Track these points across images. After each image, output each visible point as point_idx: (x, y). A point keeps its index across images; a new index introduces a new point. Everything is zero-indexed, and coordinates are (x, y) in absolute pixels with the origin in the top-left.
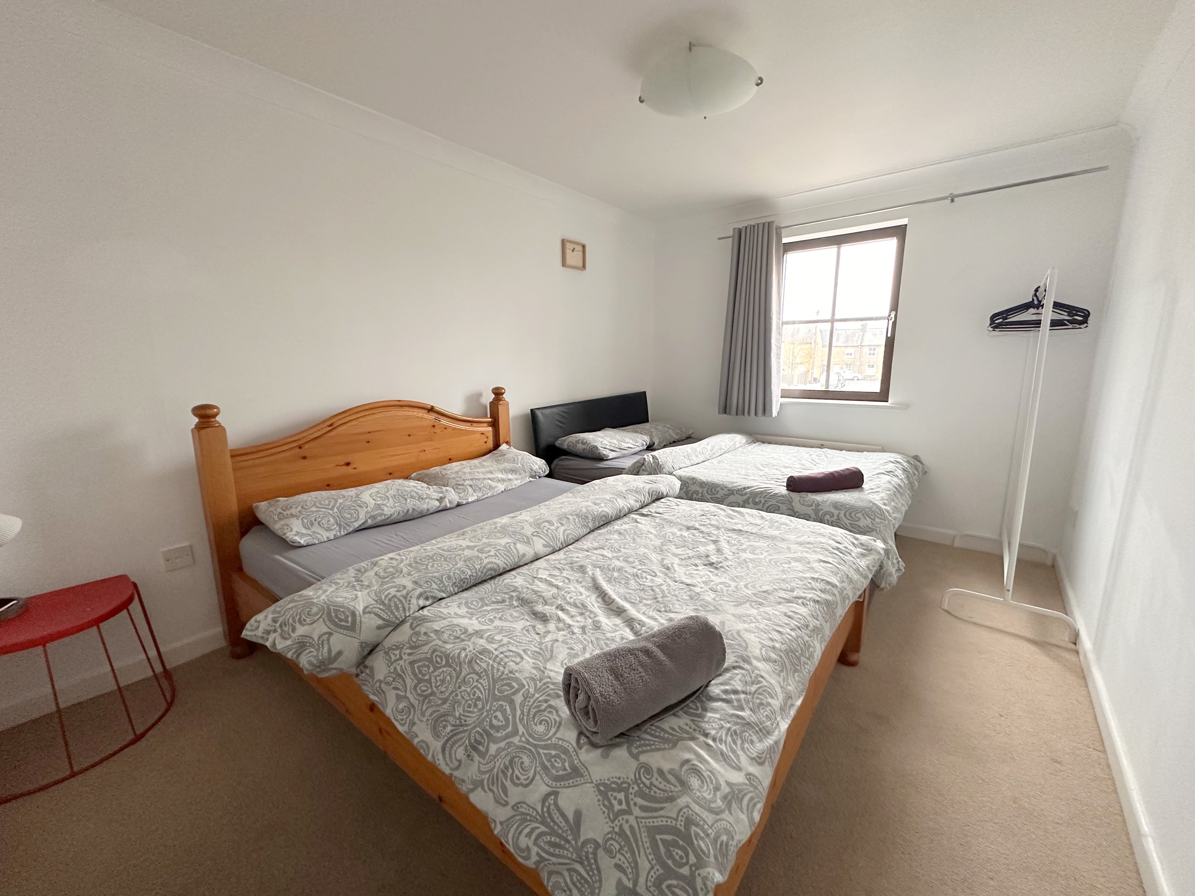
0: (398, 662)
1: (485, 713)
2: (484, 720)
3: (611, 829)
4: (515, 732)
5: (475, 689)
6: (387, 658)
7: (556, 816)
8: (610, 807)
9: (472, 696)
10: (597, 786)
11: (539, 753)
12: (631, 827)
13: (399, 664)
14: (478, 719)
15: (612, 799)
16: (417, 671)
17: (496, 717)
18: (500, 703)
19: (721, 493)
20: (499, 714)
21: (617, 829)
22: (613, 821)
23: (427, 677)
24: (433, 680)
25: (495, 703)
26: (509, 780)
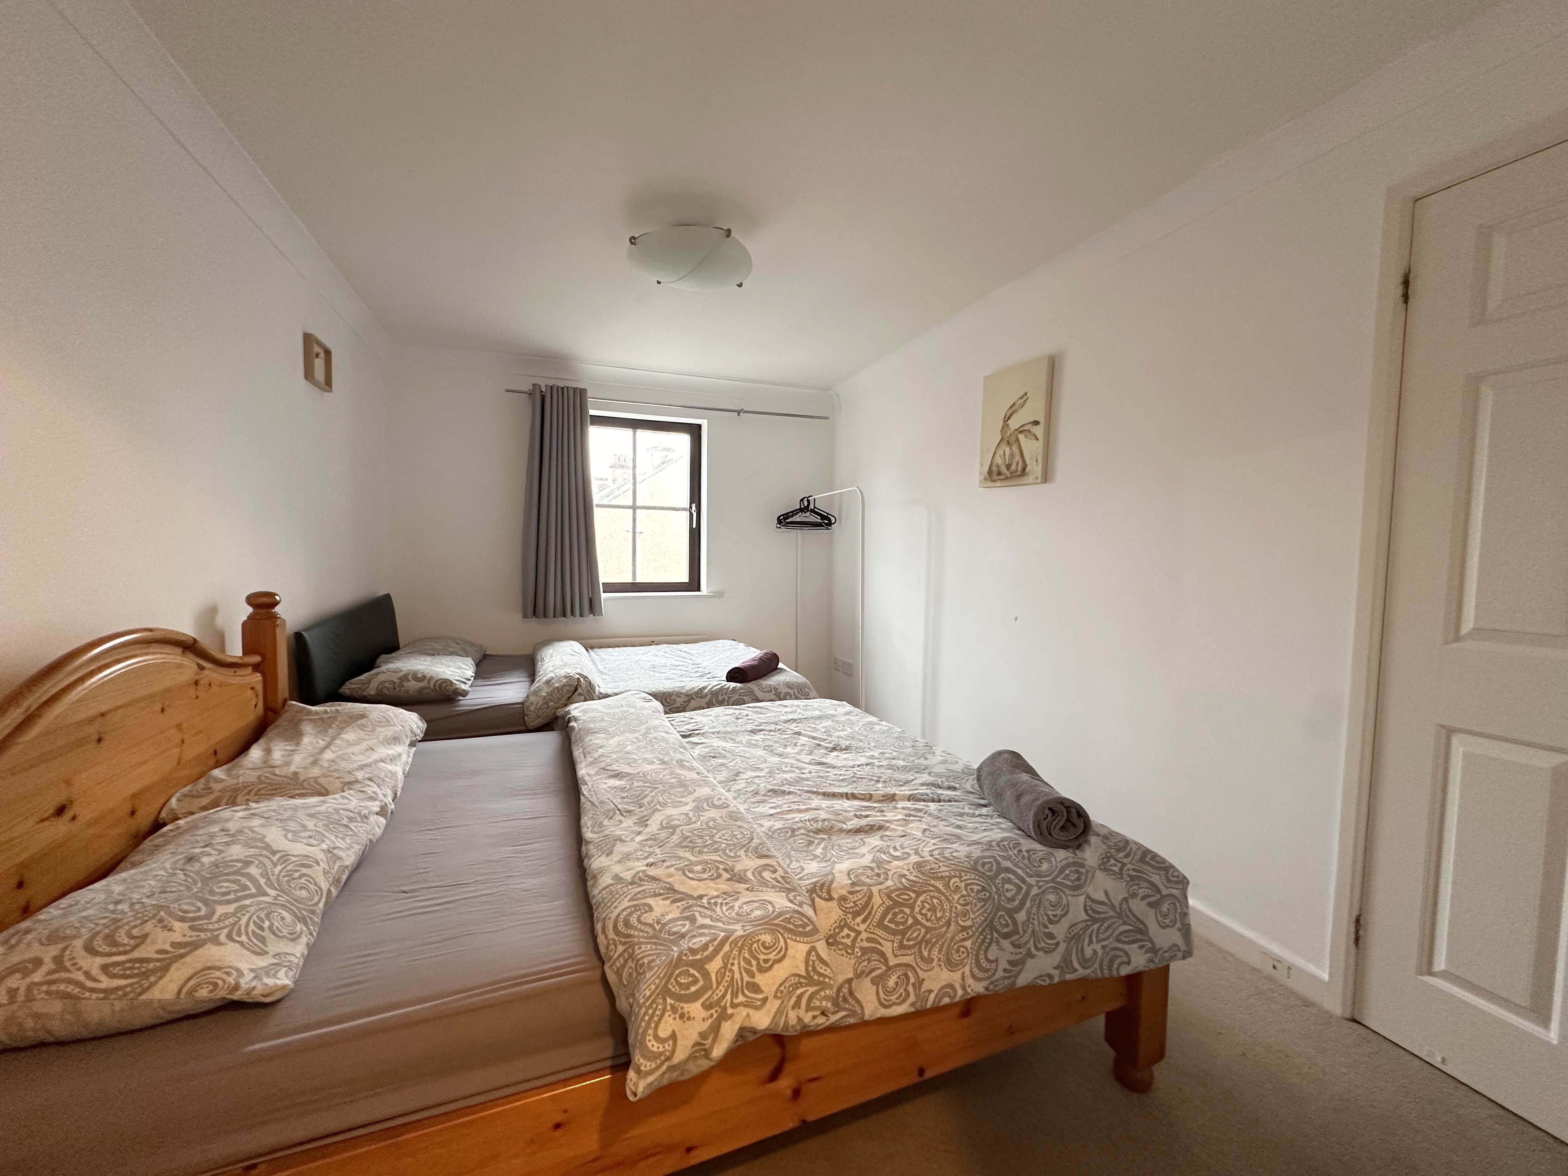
0: (859, 940)
1: (996, 896)
2: (999, 901)
3: (1125, 883)
4: (1030, 886)
5: (969, 887)
6: (840, 947)
7: (1099, 908)
8: (1114, 873)
9: (972, 895)
10: (1100, 869)
11: (1058, 883)
12: (1134, 870)
13: (862, 940)
14: (993, 906)
15: (1110, 868)
16: (893, 926)
17: (1007, 890)
18: (1000, 877)
19: (679, 701)
20: (1007, 886)
21: (1128, 879)
22: (1122, 878)
23: (910, 921)
24: (919, 917)
25: (997, 881)
26: (1049, 925)
